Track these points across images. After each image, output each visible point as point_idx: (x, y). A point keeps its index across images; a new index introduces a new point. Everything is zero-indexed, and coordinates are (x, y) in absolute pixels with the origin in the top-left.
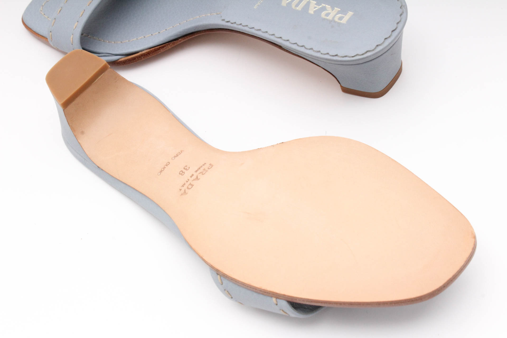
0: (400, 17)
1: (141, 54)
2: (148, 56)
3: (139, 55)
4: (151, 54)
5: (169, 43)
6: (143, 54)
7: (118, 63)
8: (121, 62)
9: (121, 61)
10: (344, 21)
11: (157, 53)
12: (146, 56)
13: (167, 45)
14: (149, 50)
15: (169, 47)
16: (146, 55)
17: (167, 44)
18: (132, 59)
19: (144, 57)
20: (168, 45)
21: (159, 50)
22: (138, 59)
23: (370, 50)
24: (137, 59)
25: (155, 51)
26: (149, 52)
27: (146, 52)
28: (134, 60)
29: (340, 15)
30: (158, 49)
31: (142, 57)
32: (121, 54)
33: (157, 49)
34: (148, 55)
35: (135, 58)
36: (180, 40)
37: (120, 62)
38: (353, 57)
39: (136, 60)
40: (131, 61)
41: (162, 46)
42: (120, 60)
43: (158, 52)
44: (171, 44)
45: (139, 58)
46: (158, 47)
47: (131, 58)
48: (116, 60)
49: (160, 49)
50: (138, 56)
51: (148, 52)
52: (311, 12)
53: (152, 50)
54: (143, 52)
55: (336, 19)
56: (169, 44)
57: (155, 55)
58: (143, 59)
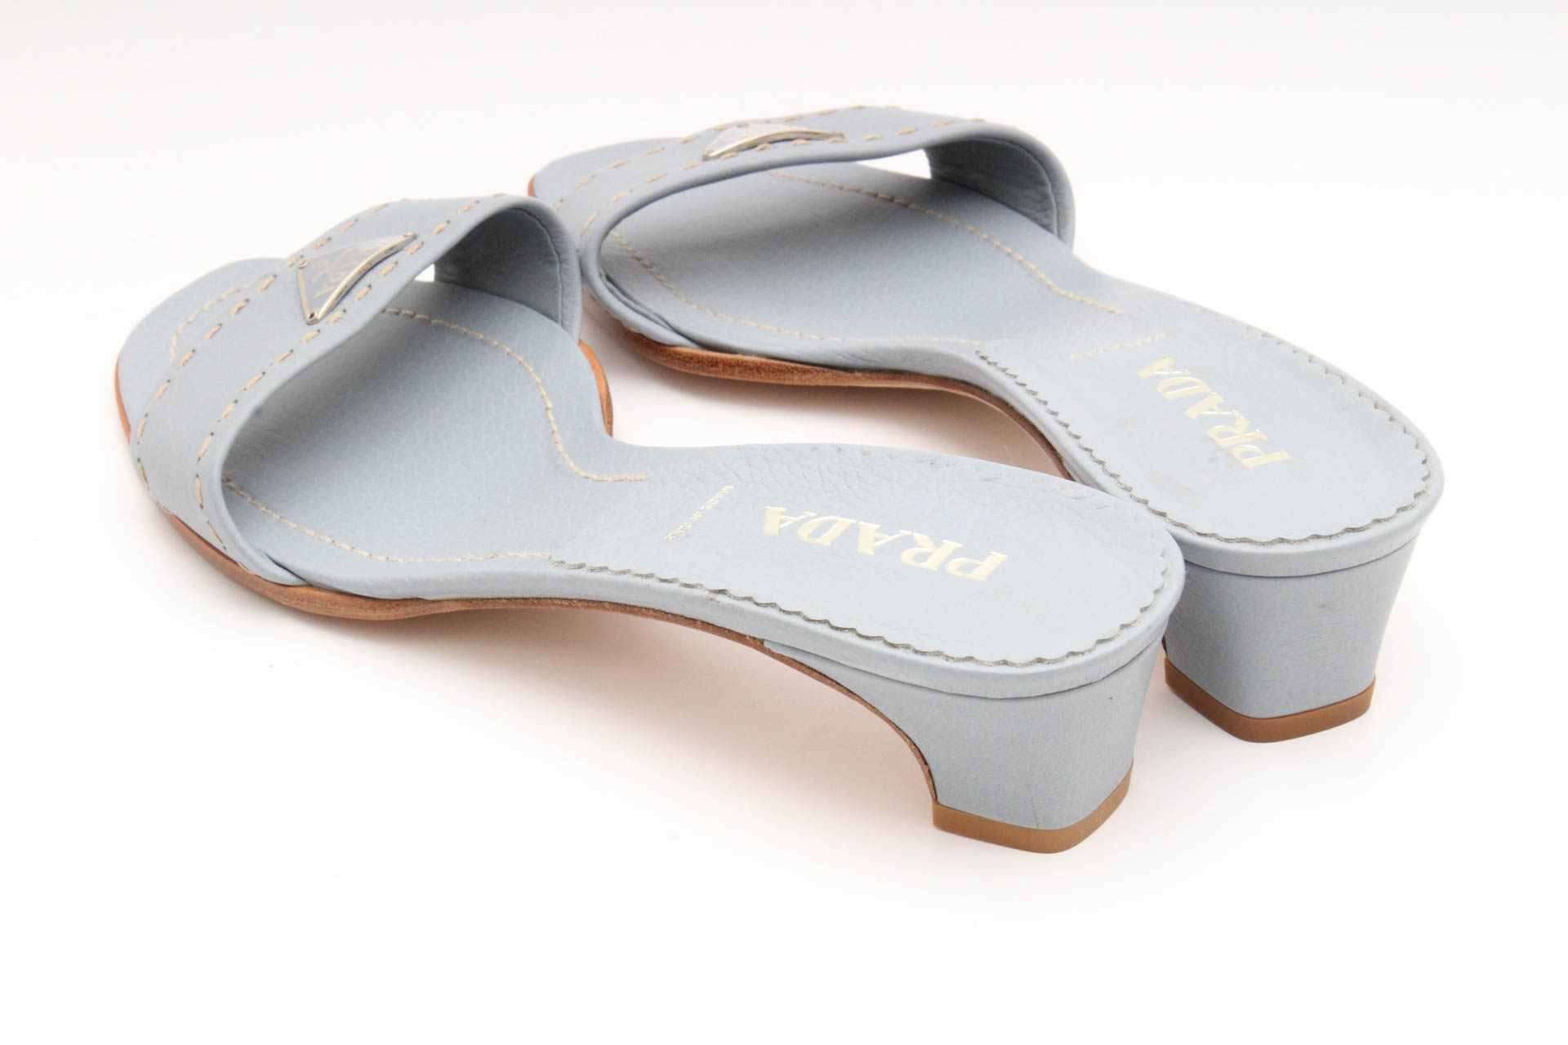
0: (1395, 511)
1: (738, 361)
2: (754, 374)
3: (732, 360)
4: (763, 374)
5: (826, 370)
6: (743, 362)
7: (670, 355)
8: (678, 356)
9: (679, 354)
10: (1250, 463)
11: (779, 379)
12: (748, 372)
13: (817, 371)
14: (764, 360)
16: (751, 369)
17: (818, 368)
18: (709, 362)
19: (740, 373)
20: (820, 374)
21: (790, 376)
22: (723, 371)
23: (1254, 539)
24: (720, 366)
25: (778, 371)
26: (762, 364)
27: (753, 362)
28: (712, 366)
29: (1255, 447)
30: (789, 371)
31: (737, 369)
32: (690, 336)
33: (787, 367)
34: (755, 371)
35: (717, 363)
37: (676, 353)
38: (1200, 534)
39: (717, 369)
40: (704, 367)
41: (802, 368)
42: (678, 349)
43: (783, 377)
44: (828, 374)
45: (728, 368)
46: (793, 365)
47: (708, 357)
48: (667, 343)
49: (792, 372)
50: (727, 360)
51: (759, 364)
52: (1192, 413)
53: (773, 364)
54: (747, 358)
55: (1237, 453)
56: (824, 372)
57: (773, 382)
58: (737, 377)
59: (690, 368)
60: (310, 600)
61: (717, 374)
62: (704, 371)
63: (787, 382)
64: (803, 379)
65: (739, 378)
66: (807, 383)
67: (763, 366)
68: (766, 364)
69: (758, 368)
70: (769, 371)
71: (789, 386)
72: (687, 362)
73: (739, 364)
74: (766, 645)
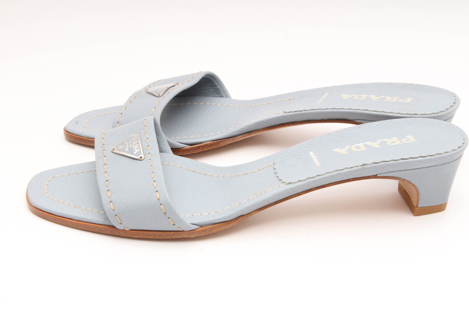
4: (213, 146)
5: (230, 139)
7: (183, 151)
8: (186, 150)
15: (229, 142)
16: (210, 146)
17: (227, 139)
18: (197, 148)
21: (220, 144)
24: (201, 148)
25: (217, 143)
26: (212, 143)
27: (210, 143)
31: (206, 147)
32: (187, 143)
33: (219, 142)
35: (199, 147)
36: (238, 137)
42: (185, 148)
43: (218, 145)
45: (203, 148)
46: (220, 140)
48: (181, 148)
50: (202, 145)
57: (216, 147)
58: (206, 150)
59: (191, 152)
60: (204, 231)
61: (200, 151)
62: (196, 151)
63: (220, 146)
64: (224, 143)
65: (207, 150)
66: (226, 144)
67: (213, 144)
68: (213, 143)
69: (211, 145)
70: (215, 144)
71: (221, 147)
72: (190, 150)
73: (206, 145)
74: (378, 176)
